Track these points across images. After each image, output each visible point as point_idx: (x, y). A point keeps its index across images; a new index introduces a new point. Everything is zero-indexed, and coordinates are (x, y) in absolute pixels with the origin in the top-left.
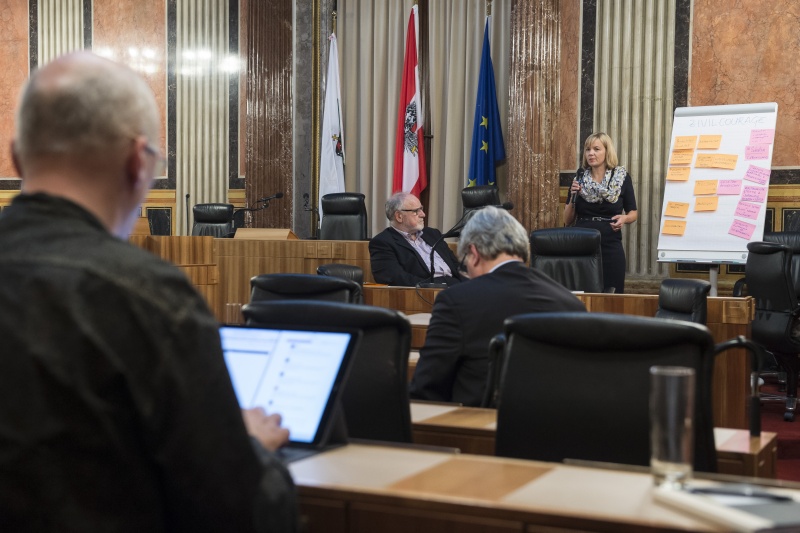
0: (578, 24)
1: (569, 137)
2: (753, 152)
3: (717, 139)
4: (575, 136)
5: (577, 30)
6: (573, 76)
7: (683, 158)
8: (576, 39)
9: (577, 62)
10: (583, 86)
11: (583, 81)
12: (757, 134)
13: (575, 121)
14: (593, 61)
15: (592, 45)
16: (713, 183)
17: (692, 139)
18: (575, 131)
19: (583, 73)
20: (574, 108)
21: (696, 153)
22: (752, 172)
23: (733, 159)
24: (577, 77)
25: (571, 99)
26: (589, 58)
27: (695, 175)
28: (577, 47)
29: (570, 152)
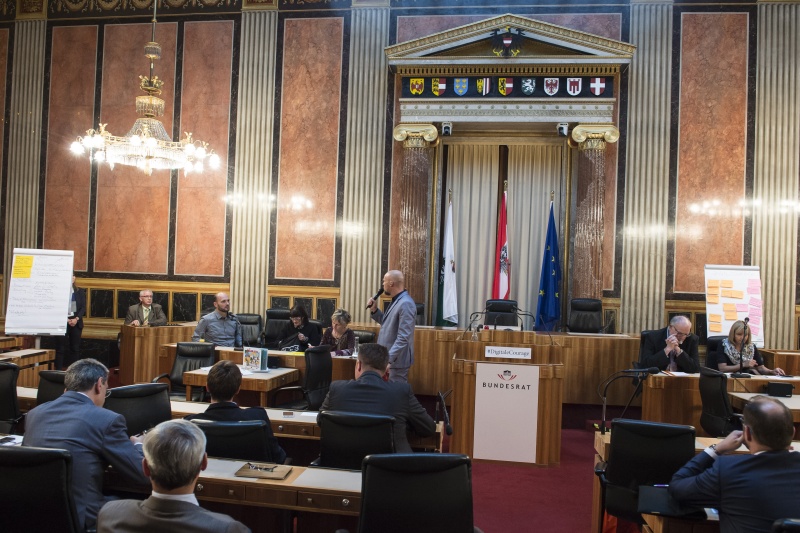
2: (751, 291)
3: (731, 282)
7: (715, 291)
12: (751, 281)
16: (733, 305)
17: (717, 281)
21: (720, 289)
22: (753, 301)
23: (741, 293)
27: (722, 300)
29: (608, 279)
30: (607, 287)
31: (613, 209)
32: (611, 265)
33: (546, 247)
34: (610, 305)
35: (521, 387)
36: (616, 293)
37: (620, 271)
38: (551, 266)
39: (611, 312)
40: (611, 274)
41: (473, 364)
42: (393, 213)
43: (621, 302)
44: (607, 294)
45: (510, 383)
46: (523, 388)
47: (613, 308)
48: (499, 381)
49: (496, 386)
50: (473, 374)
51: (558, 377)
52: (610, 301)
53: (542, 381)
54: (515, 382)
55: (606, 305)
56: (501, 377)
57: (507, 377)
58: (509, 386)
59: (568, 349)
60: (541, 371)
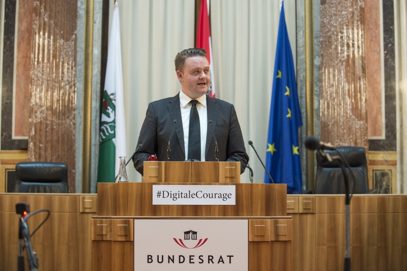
0: (378, 13)
1: (375, 108)
4: (380, 108)
5: (378, 19)
6: (376, 56)
8: (377, 26)
9: (379, 45)
10: (386, 65)
11: (386, 61)
13: (380, 94)
14: (393, 45)
15: (392, 31)
18: (380, 103)
19: (386, 55)
20: (379, 83)
24: (379, 58)
25: (375, 76)
26: (390, 42)
28: (379, 33)
29: (375, 121)
30: (375, 134)
31: (377, 9)
32: (379, 99)
33: (276, 73)
34: (382, 163)
35: (216, 260)
36: (389, 144)
37: (394, 108)
38: (285, 102)
39: (384, 174)
40: (379, 112)
41: (127, 222)
42: (21, 21)
43: (397, 157)
44: (375, 145)
45: (197, 252)
46: (221, 260)
47: (385, 168)
48: (177, 251)
49: (171, 259)
50: (128, 241)
51: (282, 238)
52: (380, 156)
53: (255, 245)
54: (205, 251)
55: (373, 163)
56: (180, 243)
57: (191, 243)
58: (196, 260)
59: (309, 217)
60: (251, 228)
